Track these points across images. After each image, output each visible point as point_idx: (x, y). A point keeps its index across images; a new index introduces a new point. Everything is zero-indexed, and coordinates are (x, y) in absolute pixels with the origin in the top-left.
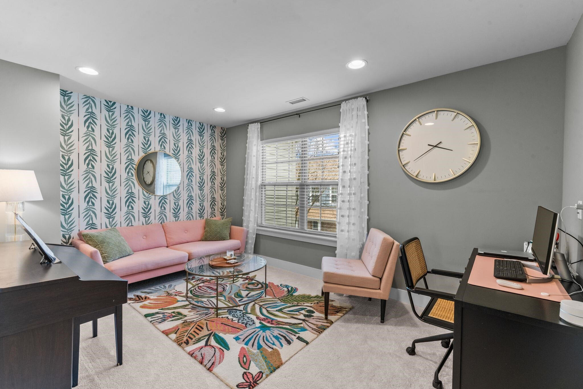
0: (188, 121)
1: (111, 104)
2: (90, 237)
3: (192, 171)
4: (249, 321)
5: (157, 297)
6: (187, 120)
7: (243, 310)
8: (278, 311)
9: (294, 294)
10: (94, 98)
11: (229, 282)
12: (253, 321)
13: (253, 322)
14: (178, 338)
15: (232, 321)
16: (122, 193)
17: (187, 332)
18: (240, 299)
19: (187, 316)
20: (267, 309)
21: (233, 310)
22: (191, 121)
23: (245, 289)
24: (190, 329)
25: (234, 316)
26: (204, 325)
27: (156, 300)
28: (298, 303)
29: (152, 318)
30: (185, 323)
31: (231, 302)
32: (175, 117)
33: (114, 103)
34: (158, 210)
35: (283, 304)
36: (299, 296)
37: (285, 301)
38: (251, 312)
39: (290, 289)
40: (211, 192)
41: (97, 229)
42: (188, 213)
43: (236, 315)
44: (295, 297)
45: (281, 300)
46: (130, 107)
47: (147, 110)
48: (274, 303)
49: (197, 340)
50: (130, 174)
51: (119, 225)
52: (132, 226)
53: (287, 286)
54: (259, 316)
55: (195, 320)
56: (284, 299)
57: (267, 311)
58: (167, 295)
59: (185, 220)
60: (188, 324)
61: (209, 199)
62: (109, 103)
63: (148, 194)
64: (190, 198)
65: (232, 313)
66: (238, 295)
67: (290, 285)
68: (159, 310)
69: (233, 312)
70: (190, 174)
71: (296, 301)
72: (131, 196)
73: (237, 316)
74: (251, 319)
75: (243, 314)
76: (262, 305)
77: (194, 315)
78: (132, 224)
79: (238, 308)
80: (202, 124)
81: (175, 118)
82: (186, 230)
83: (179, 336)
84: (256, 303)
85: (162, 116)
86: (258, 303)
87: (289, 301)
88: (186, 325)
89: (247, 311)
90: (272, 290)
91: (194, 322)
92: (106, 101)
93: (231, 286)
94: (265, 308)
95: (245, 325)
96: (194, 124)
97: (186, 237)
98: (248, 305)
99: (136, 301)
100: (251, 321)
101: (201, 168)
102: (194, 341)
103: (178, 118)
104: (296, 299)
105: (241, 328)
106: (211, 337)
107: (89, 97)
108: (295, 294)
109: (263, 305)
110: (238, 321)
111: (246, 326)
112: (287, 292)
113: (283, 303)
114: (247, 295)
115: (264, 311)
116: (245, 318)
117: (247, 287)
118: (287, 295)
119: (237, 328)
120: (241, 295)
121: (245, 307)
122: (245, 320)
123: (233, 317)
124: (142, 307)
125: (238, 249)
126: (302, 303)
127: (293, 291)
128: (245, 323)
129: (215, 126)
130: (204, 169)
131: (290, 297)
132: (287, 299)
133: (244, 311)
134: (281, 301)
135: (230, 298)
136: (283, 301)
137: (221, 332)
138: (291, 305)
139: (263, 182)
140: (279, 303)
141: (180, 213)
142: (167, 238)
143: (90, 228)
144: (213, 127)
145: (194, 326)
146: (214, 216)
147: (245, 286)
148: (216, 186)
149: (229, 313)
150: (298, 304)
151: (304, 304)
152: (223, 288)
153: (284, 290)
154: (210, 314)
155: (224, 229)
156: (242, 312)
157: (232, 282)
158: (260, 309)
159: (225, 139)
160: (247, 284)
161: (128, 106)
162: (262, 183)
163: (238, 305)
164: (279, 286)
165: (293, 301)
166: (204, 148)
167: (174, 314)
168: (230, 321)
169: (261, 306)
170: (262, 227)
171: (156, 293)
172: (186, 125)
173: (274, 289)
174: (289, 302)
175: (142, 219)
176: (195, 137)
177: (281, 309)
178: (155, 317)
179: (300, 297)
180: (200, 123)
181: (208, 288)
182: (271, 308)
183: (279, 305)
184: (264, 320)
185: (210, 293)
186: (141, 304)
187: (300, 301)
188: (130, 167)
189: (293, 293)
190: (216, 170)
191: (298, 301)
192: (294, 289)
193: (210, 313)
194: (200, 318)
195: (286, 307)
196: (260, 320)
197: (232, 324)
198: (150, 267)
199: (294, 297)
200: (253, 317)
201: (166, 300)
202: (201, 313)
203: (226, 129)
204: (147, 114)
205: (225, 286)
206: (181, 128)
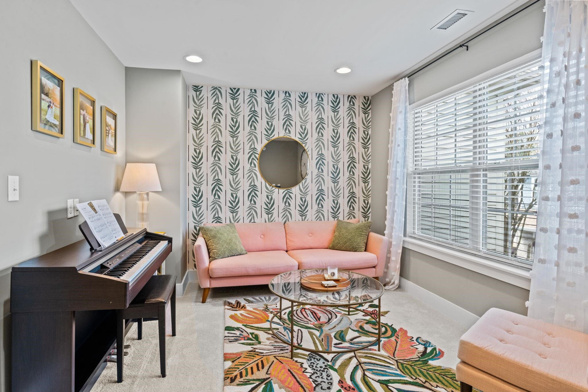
0: (318, 95)
1: (235, 91)
2: (205, 230)
3: (323, 157)
4: (325, 382)
5: (254, 309)
6: (316, 94)
7: (330, 360)
8: (380, 383)
9: (430, 362)
10: (220, 88)
11: (343, 312)
12: (331, 384)
13: (329, 386)
14: (230, 370)
15: (304, 372)
16: (245, 186)
17: (244, 365)
18: (338, 342)
19: (262, 343)
20: (366, 373)
21: (317, 356)
22: (322, 94)
23: (356, 329)
24: (250, 363)
25: (311, 366)
26: (268, 363)
27: (249, 313)
28: (426, 381)
29: (228, 333)
30: (252, 353)
31: (323, 343)
32: (302, 93)
33: (239, 89)
34: (282, 206)
35: (397, 374)
36: (436, 369)
37: (404, 369)
38: (338, 368)
39: (429, 350)
40: (349, 185)
41: (222, 223)
42: (318, 212)
43: (315, 365)
44: (429, 367)
45: (399, 364)
46: (253, 91)
47: (271, 91)
48: (385, 366)
49: (245, 380)
50: (253, 165)
51: (241, 221)
52: (254, 222)
53: (426, 344)
54: (345, 379)
55: (264, 352)
56: (405, 365)
57: (364, 375)
58: (264, 309)
59: (313, 219)
60: (254, 355)
61: (347, 194)
62: (234, 90)
63: (271, 187)
64: (321, 192)
65: (312, 359)
66: (341, 336)
67: (433, 343)
68: (243, 325)
69: (314, 359)
70: (320, 162)
71: (425, 376)
72: (253, 188)
73: (316, 367)
74: (331, 379)
75: (326, 366)
76: (363, 363)
77: (269, 345)
78: (254, 220)
79: (325, 355)
80: (336, 96)
81: (302, 95)
82: (311, 233)
83: (233, 367)
84: (355, 356)
85: (287, 95)
86: (360, 357)
87: (412, 371)
88: (251, 356)
89: (334, 364)
90: (397, 343)
91: (262, 354)
92: (230, 88)
93: (343, 318)
94: (364, 370)
95: (314, 385)
96: (325, 98)
97: (310, 241)
98: (342, 356)
99: (233, 307)
100: (328, 383)
101: (335, 153)
102: (241, 382)
103: (305, 93)
104: (428, 374)
105: (305, 389)
106: (262, 384)
107: (216, 88)
108: (433, 363)
109: (365, 363)
110: (310, 376)
111: (315, 388)
112: (419, 355)
113: (399, 372)
114: (352, 340)
115: (359, 375)
116: (324, 374)
117: (361, 327)
118: (418, 359)
119: (302, 386)
120: (345, 336)
121: (336, 356)
122: (322, 378)
123: (309, 366)
124: (232, 317)
125: (374, 267)
126: (435, 384)
127: (433, 355)
128: (317, 383)
129: (355, 96)
130: (339, 154)
131: (419, 364)
132: (411, 366)
133: (330, 363)
134: (398, 368)
135: (328, 336)
136: (401, 368)
137: (278, 383)
138: (412, 380)
139: (417, 167)
140: (394, 369)
141: (308, 211)
142: (287, 241)
143: (216, 221)
144: (352, 97)
145: (257, 360)
146: (353, 218)
147: (360, 324)
148: (356, 176)
149: (309, 358)
150: (425, 383)
151: (437, 386)
152: (329, 318)
153: (417, 349)
154: (286, 351)
155: (357, 236)
156: (326, 363)
157: (347, 313)
158: (355, 369)
159: (370, 111)
160: (366, 322)
161: (251, 90)
162: (416, 169)
163: (329, 350)
164: (414, 339)
165: (420, 374)
166: (340, 128)
167: (250, 336)
168: (301, 370)
169: (360, 364)
170: (415, 238)
171: (256, 304)
172: (315, 100)
173: (402, 341)
174: (411, 373)
175: (265, 216)
176: (328, 114)
177: (389, 381)
178: (232, 333)
179: (439, 372)
180: (334, 96)
181: (312, 313)
182: (373, 373)
183: (389, 373)
184: (349, 389)
185: (308, 321)
186: (233, 313)
187: (433, 379)
188: (253, 156)
189: (430, 359)
190: (356, 156)
191: (428, 377)
192: (436, 352)
193: (288, 349)
194: (271, 352)
195: (400, 380)
196: (342, 387)
197: (300, 377)
198: (251, 272)
199: (425, 368)
200: (336, 377)
201: (257, 316)
202: (278, 346)
203: (372, 97)
204: (270, 95)
205: (334, 316)
206: (309, 106)
